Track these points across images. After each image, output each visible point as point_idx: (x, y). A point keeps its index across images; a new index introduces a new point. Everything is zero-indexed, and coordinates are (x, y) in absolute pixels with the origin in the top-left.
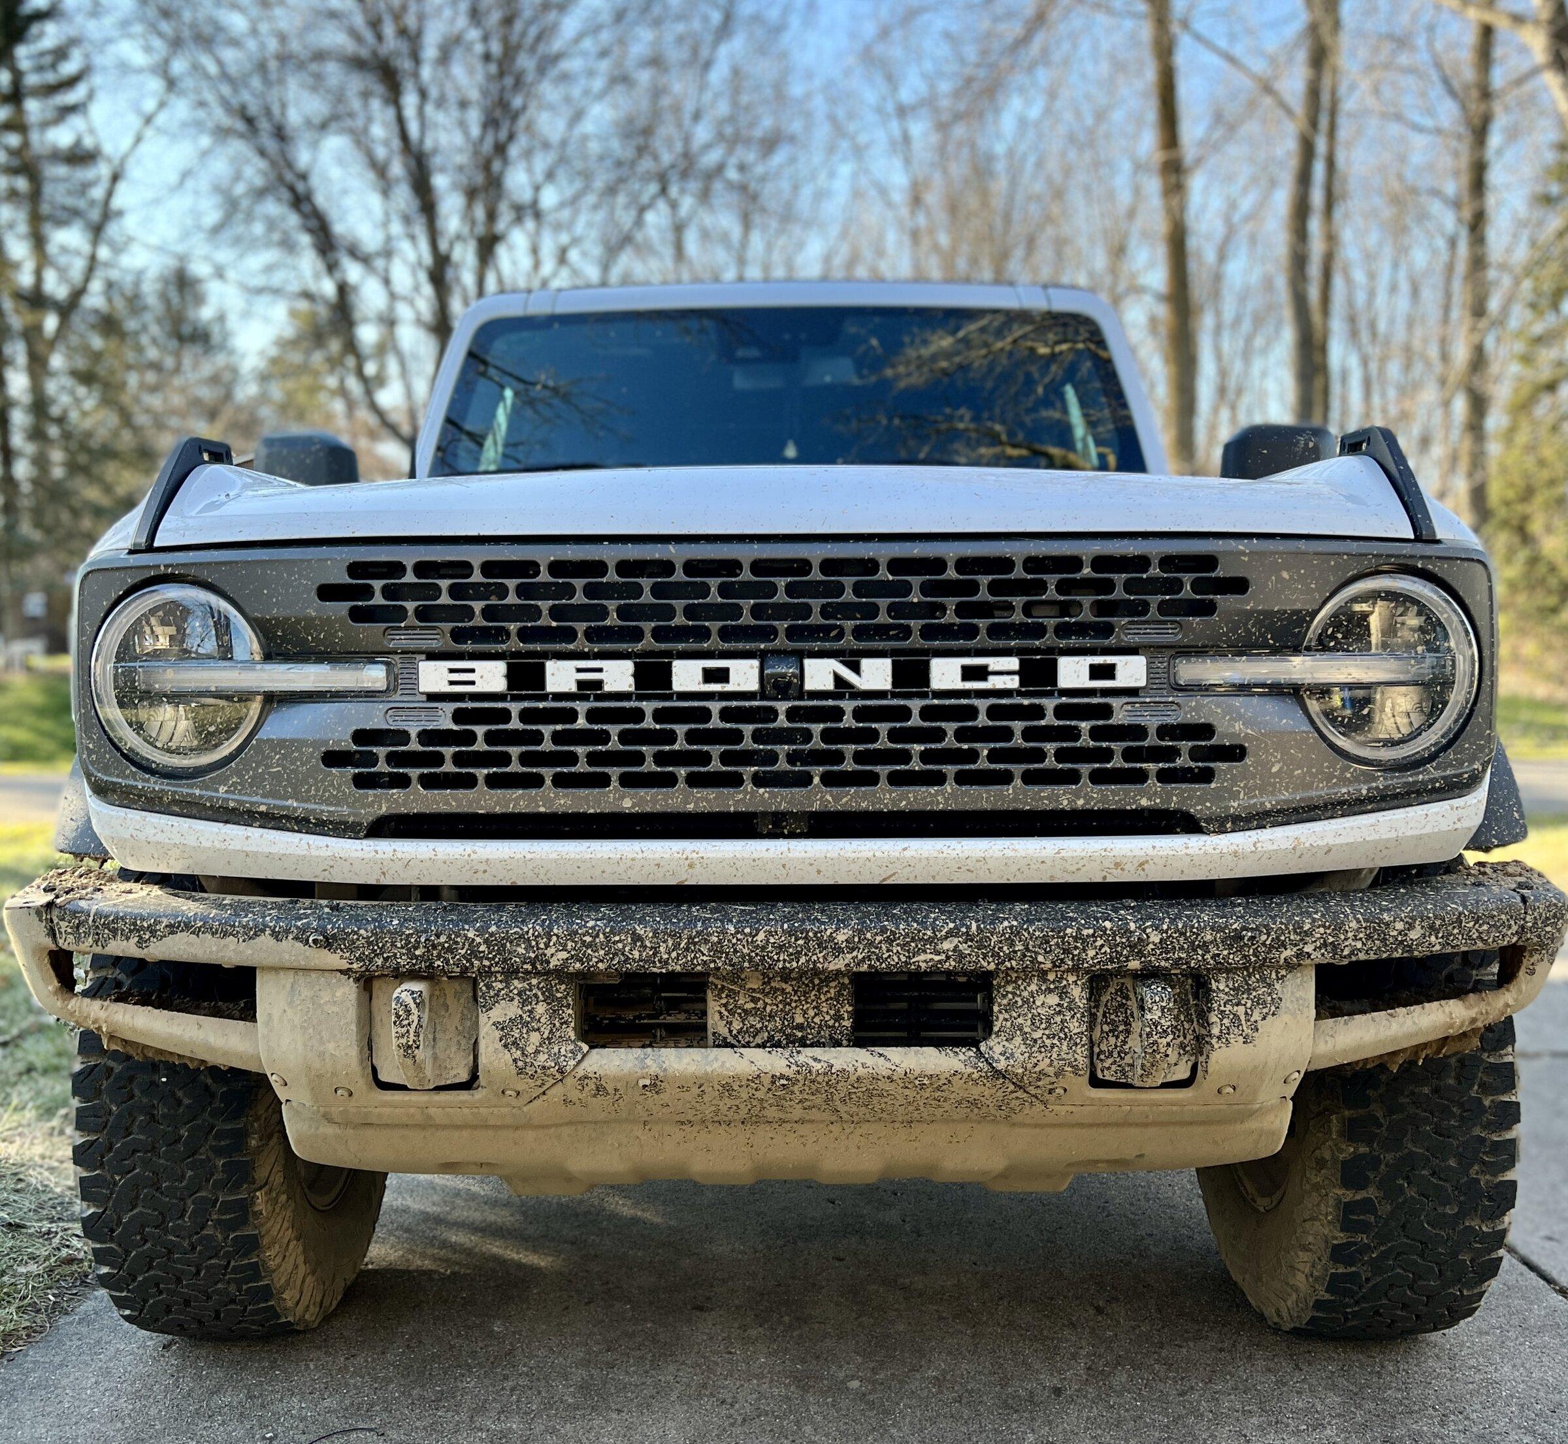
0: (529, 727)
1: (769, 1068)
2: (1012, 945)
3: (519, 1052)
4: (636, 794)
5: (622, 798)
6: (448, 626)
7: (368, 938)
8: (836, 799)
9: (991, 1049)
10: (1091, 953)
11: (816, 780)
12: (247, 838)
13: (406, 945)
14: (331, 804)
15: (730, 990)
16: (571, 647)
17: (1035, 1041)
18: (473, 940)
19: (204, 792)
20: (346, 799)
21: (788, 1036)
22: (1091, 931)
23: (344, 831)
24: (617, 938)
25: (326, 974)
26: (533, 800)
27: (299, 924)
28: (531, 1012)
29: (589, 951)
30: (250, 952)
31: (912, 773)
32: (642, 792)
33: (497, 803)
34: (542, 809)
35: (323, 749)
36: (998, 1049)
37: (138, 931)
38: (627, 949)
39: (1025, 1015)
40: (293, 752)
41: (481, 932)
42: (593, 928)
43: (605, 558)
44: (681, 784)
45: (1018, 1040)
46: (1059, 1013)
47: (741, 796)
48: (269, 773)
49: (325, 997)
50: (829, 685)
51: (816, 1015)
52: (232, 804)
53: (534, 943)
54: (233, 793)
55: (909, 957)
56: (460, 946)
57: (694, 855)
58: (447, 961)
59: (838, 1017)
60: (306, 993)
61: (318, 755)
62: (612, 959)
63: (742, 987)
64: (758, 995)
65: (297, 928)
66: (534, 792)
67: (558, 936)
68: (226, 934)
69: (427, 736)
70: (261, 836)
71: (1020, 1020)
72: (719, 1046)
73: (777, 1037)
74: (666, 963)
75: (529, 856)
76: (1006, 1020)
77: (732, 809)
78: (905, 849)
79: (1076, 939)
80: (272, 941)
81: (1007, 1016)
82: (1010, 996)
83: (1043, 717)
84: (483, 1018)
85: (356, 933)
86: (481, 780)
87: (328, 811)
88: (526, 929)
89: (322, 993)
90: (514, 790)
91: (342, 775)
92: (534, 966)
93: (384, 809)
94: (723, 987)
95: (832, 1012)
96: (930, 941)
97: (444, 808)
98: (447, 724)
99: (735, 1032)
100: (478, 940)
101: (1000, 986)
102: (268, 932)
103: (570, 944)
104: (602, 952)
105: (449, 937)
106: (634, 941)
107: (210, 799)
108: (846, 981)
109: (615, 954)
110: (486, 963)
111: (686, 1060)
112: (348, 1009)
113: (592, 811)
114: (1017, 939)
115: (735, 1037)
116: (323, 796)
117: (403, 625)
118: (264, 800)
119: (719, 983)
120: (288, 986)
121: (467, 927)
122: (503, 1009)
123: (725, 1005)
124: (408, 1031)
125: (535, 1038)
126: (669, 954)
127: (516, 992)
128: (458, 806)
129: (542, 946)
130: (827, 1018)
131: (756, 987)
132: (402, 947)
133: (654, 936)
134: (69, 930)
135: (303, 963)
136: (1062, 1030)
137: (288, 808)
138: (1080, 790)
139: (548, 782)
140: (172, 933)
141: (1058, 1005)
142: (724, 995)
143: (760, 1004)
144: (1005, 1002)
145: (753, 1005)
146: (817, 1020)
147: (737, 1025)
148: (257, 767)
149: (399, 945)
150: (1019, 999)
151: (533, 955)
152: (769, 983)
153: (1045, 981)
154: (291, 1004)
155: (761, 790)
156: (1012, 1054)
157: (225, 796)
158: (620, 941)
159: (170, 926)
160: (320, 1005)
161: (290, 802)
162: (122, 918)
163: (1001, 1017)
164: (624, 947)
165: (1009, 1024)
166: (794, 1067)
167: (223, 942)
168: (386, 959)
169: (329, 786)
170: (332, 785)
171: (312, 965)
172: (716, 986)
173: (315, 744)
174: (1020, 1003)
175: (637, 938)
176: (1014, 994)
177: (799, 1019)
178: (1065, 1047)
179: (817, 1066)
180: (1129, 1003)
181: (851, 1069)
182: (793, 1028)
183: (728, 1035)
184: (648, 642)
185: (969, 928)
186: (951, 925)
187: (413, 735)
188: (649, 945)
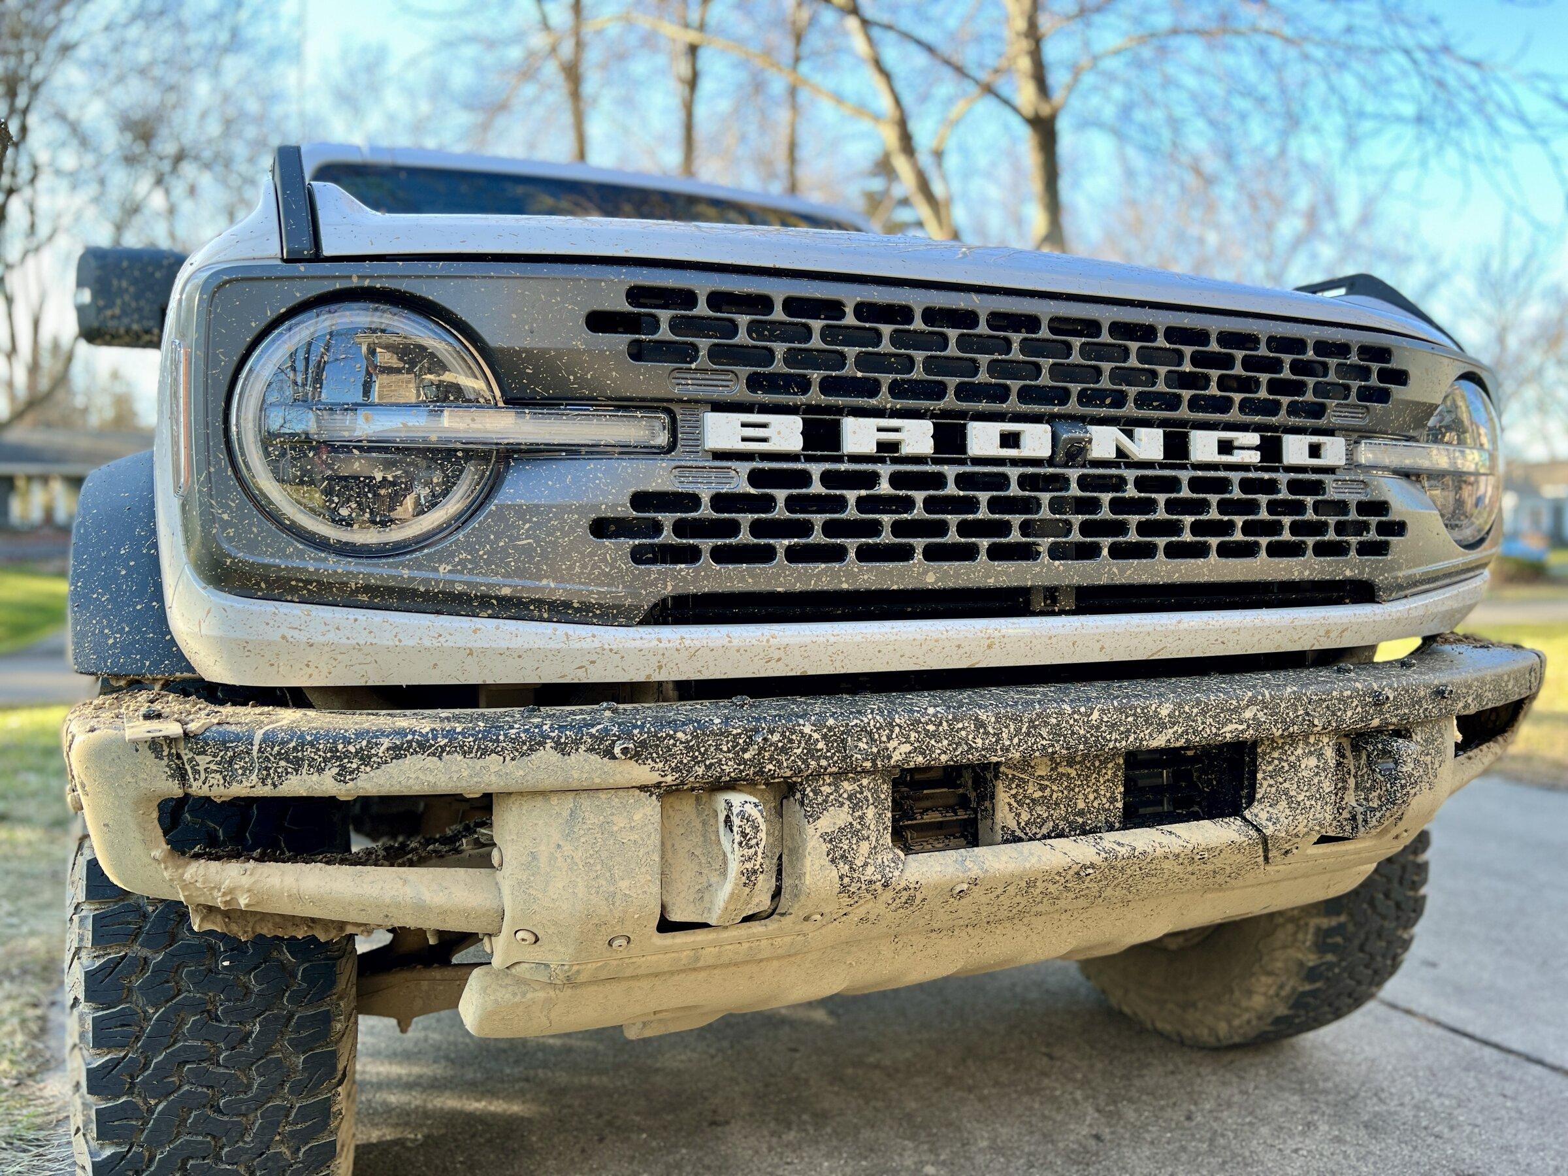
0: (832, 492)
1: (1081, 857)
2: (1296, 711)
3: (847, 867)
4: (940, 567)
5: (926, 572)
6: (744, 371)
7: (688, 742)
8: (1122, 571)
9: (1256, 816)
10: (1349, 713)
11: (1105, 552)
12: (475, 631)
13: (734, 747)
14: (602, 584)
15: (1020, 779)
16: (873, 402)
17: (1299, 803)
18: (810, 736)
19: (416, 573)
20: (623, 577)
21: (1070, 823)
22: (1349, 693)
23: (615, 617)
24: (960, 725)
25: (621, 793)
26: (835, 575)
27: (593, 731)
28: (861, 818)
29: (933, 742)
30: (521, 773)
31: (1184, 544)
32: (946, 565)
33: (798, 580)
34: (845, 586)
35: (593, 516)
36: (1264, 816)
37: (339, 759)
38: (970, 737)
39: (1292, 779)
40: (550, 519)
41: (818, 726)
42: (935, 715)
43: (911, 303)
44: (983, 557)
45: (1283, 804)
46: (1317, 774)
47: (1038, 569)
48: (515, 547)
49: (620, 821)
50: (1112, 455)
51: (1095, 798)
52: (459, 588)
53: (876, 736)
54: (461, 572)
55: (1219, 729)
56: (795, 745)
57: (997, 634)
58: (780, 763)
59: (1113, 800)
60: (592, 819)
61: (585, 523)
62: (955, 750)
63: (1032, 775)
64: (1046, 783)
65: (592, 736)
66: (837, 565)
67: (900, 727)
68: (485, 752)
69: (721, 501)
70: (497, 628)
71: (1286, 785)
72: (1006, 841)
73: (1062, 824)
74: (1008, 750)
75: (832, 639)
76: (1271, 786)
77: (1029, 584)
78: (1179, 622)
79: (1339, 700)
80: (555, 756)
81: (1272, 782)
82: (1276, 762)
83: (1278, 491)
84: (810, 830)
85: (671, 737)
86: (781, 553)
87: (599, 593)
88: (866, 720)
89: (614, 818)
90: (816, 565)
91: (619, 548)
92: (874, 764)
93: (670, 588)
94: (1014, 776)
95: (1108, 795)
96: (1235, 710)
97: (738, 586)
98: (744, 487)
99: (1023, 824)
100: (816, 736)
101: (1265, 754)
102: (549, 744)
103: (913, 735)
104: (945, 742)
105: (783, 734)
106: (977, 728)
107: (426, 581)
108: (1121, 761)
109: (958, 744)
110: (824, 763)
111: (1004, 858)
112: (649, 836)
113: (895, 587)
114: (1299, 704)
115: (1023, 829)
116: (590, 574)
117: (693, 366)
118: (508, 581)
119: (1010, 772)
120: (566, 814)
121: (801, 721)
122: (833, 817)
123: (1014, 796)
124: (756, 853)
125: (865, 847)
126: (1011, 740)
127: (845, 795)
128: (755, 583)
129: (884, 739)
130: (1105, 800)
131: (1044, 774)
132: (729, 751)
133: (997, 722)
134: (213, 767)
135: (597, 781)
136: (1318, 790)
137: (542, 589)
138: (1306, 561)
139: (852, 554)
140: (398, 757)
141: (1317, 767)
142: (1014, 786)
143: (1047, 792)
144: (1270, 768)
145: (1040, 794)
146: (1096, 804)
147: (1025, 816)
148: (498, 537)
149: (725, 748)
150: (1285, 764)
151: (875, 750)
152: (1056, 768)
153: (1308, 744)
154: (568, 835)
155: (1057, 563)
156: (1277, 819)
157: (449, 577)
158: (963, 728)
159: (395, 748)
160: (612, 834)
161: (545, 582)
162: (311, 744)
163: (1265, 784)
164: (968, 735)
165: (1273, 790)
166: (1103, 855)
167: (481, 762)
168: (708, 767)
169: (601, 561)
170: (604, 560)
171: (611, 782)
172: (1007, 776)
173: (581, 510)
174: (1287, 768)
175: (979, 724)
176: (1280, 760)
177: (1081, 805)
178: (1319, 808)
179: (1123, 851)
180: (1345, 761)
181: (1150, 850)
182: (1075, 815)
183: (1016, 828)
184: (949, 401)
185: (1264, 695)
186: (1250, 694)
187: (706, 499)
188: (992, 731)
